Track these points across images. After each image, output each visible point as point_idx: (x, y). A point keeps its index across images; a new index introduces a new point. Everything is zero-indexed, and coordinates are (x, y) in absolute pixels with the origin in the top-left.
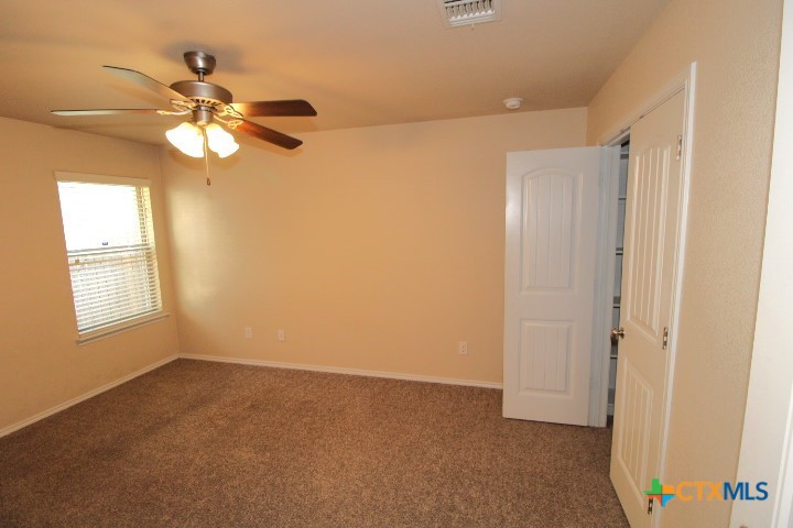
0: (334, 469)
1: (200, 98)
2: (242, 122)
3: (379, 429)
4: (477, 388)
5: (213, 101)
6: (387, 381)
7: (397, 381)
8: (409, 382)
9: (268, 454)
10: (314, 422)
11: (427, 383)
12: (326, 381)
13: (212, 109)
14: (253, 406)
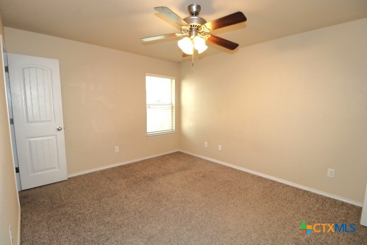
0: (238, 216)
1: (192, 24)
2: (210, 35)
3: (266, 205)
4: (339, 201)
5: (198, 25)
6: (274, 182)
7: (280, 184)
8: (288, 186)
9: (207, 198)
10: (231, 191)
11: (301, 190)
12: (239, 174)
13: (197, 29)
14: (203, 176)
